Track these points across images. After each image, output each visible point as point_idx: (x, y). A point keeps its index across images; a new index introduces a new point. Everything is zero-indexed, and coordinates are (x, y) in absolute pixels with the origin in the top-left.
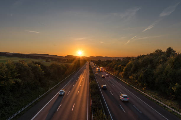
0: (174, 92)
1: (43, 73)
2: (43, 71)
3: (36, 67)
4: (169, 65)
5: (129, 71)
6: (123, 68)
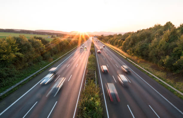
1: (45, 48)
2: (44, 46)
3: (37, 42)
4: (164, 39)
5: (127, 45)
6: (122, 42)
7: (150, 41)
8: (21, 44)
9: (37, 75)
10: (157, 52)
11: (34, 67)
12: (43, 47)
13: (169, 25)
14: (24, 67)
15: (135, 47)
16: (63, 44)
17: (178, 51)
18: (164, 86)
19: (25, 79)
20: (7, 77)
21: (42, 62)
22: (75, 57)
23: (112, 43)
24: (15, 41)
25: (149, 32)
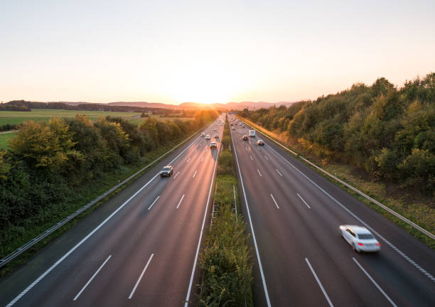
0: (379, 165)
1: (127, 139)
2: (127, 135)
3: (112, 128)
4: (374, 113)
5: (299, 128)
6: (288, 123)
7: (346, 118)
8: (79, 132)
9: (111, 197)
10: (362, 140)
11: (106, 180)
12: (124, 138)
13: (382, 85)
14: (86, 180)
15: (316, 132)
16: (165, 129)
17: (405, 137)
18: (382, 213)
19: (86, 207)
20: (48, 203)
21: (122, 168)
22: (191, 157)
23: (266, 125)
24: (67, 128)
25: (342, 100)
